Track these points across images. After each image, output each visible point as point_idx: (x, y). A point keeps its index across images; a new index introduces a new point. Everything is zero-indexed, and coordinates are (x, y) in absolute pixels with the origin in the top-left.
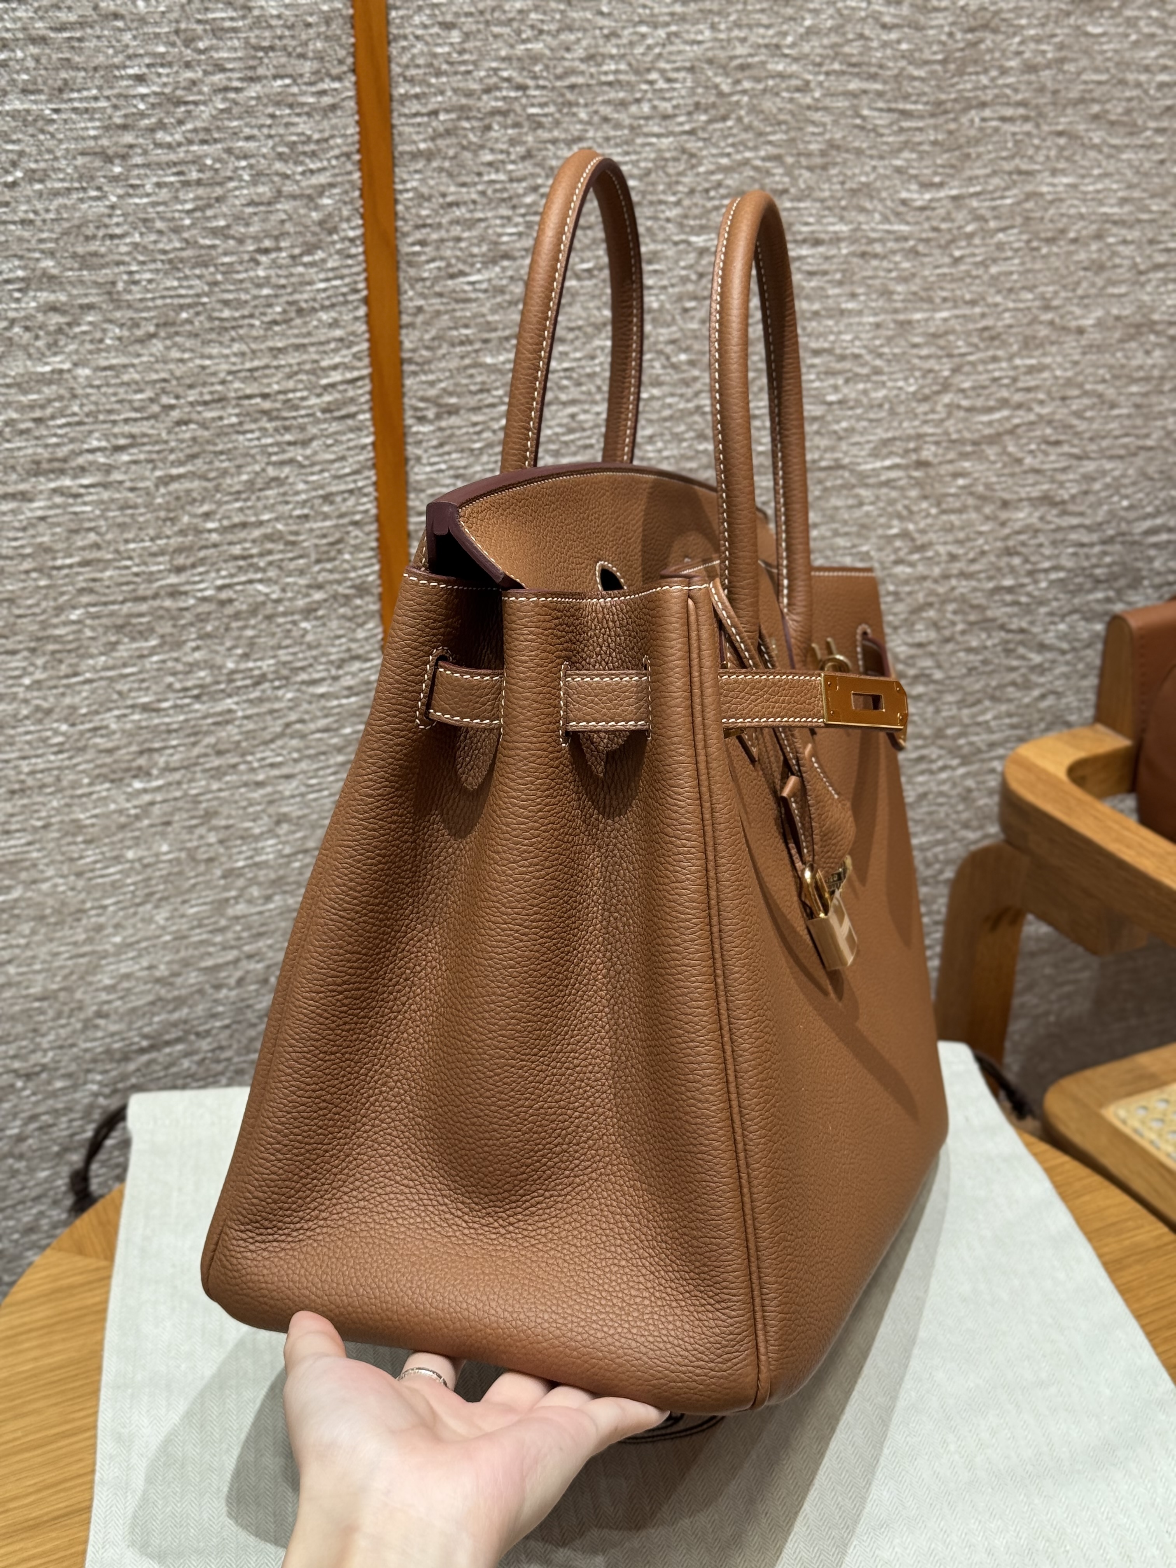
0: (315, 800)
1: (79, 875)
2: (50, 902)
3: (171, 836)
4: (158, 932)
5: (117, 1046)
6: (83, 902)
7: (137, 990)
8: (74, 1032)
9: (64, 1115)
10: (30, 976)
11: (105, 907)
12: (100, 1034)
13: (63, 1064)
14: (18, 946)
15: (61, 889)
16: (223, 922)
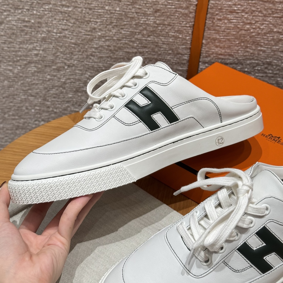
0: (170, 8)
1: (90, 9)
2: (80, 15)
3: (121, 6)
4: (112, 36)
5: (95, 66)
6: (91, 18)
7: (103, 51)
8: (83, 58)
9: (78, 81)
10: (72, 36)
11: (97, 22)
12: (91, 61)
13: (79, 66)
14: (69, 26)
15: (84, 12)
16: (133, 39)
